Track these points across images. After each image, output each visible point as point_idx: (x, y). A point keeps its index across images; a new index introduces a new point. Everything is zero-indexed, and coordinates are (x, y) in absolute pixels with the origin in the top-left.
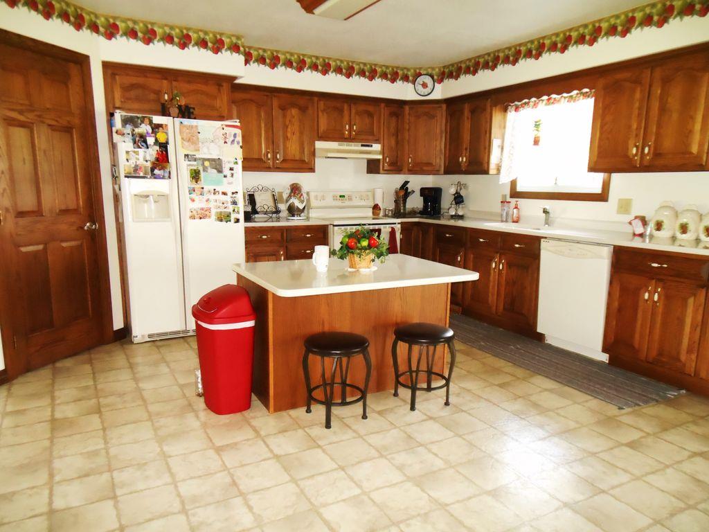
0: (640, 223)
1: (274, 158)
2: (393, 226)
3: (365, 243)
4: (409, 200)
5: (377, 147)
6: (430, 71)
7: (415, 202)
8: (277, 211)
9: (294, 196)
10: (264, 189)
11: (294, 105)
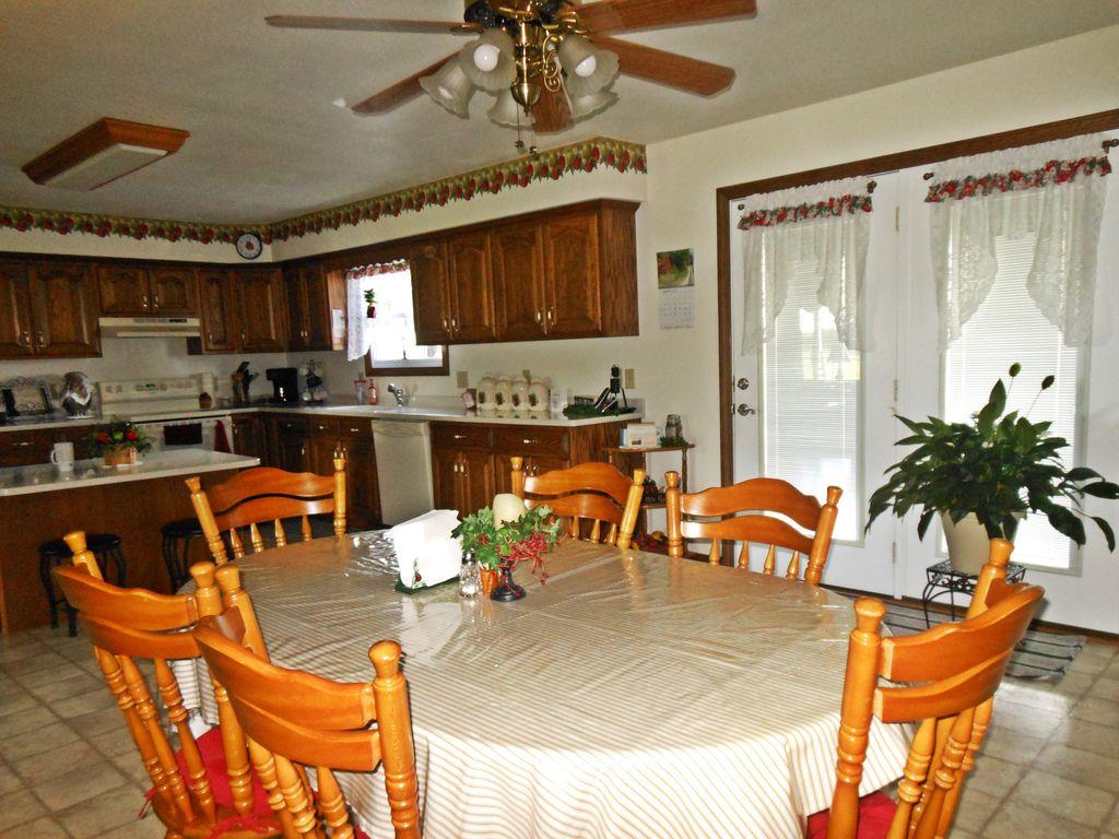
0: (470, 397)
1: (35, 340)
2: (220, 419)
3: (119, 436)
4: (252, 385)
5: (194, 322)
6: (254, 229)
7: (260, 388)
8: (49, 410)
9: (71, 389)
10: (27, 382)
11: (60, 274)
